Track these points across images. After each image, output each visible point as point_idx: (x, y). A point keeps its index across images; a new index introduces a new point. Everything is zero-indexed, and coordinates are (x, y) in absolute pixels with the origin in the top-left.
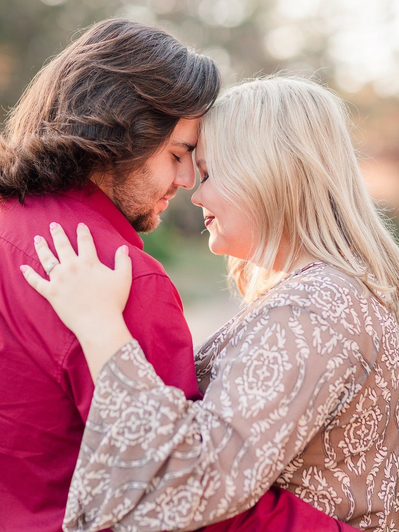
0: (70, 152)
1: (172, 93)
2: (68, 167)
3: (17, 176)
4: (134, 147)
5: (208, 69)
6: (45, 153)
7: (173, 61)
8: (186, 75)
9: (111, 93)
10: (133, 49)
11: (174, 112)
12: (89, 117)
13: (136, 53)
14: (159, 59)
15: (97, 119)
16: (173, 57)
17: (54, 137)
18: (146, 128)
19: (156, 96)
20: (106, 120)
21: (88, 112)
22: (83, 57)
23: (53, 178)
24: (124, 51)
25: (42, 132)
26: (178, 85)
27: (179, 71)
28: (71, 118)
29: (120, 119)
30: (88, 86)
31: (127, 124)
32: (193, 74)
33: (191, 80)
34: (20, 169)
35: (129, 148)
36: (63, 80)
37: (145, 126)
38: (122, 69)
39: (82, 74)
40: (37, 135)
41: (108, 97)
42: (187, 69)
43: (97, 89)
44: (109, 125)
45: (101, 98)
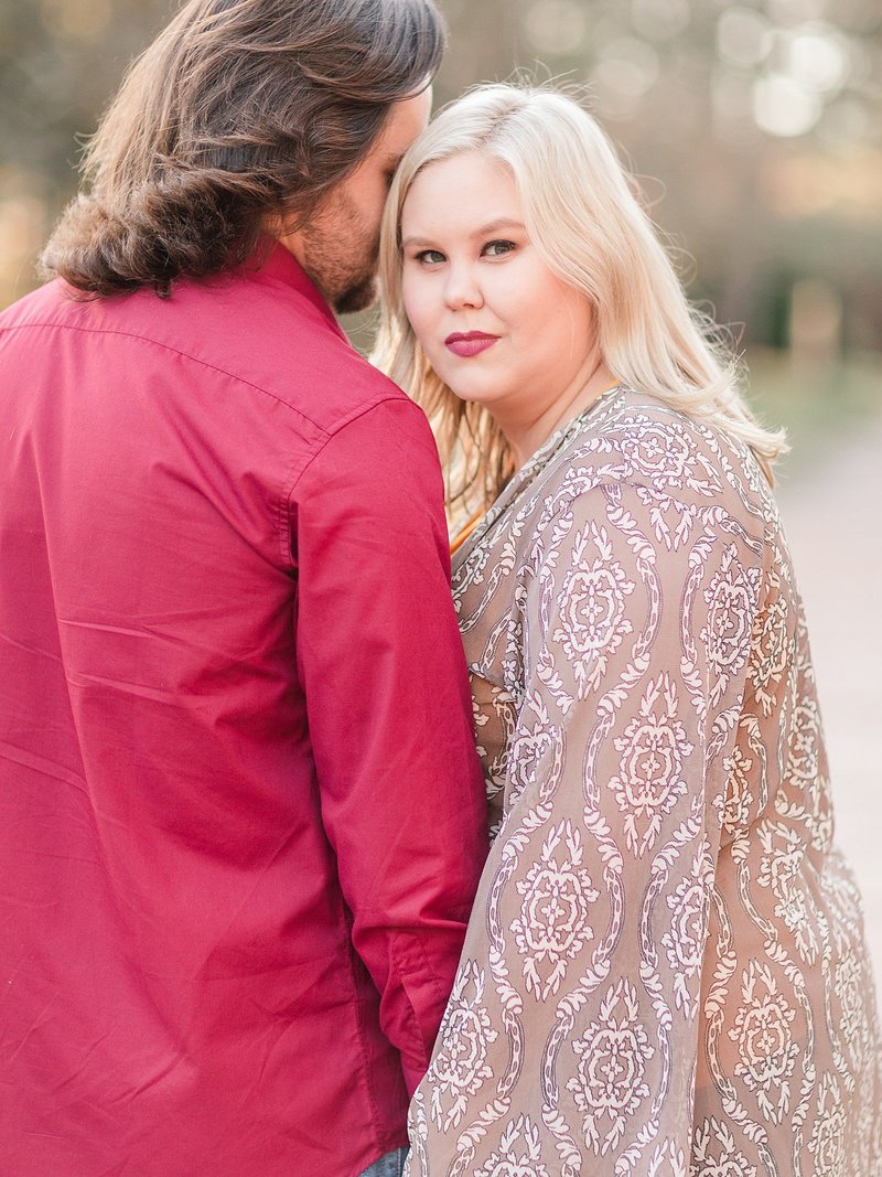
0: (209, 201)
1: (366, 67)
2: (207, 227)
3: (135, 260)
4: (312, 167)
5: (419, 15)
6: (171, 212)
7: (360, 15)
8: (384, 35)
9: (267, 87)
10: (291, 10)
11: (372, 95)
12: (232, 137)
13: (298, 14)
14: (337, 18)
15: (247, 137)
16: (359, 8)
17: (181, 181)
18: (330, 133)
19: (340, 76)
20: (263, 136)
21: (230, 127)
22: (209, 38)
23: (193, 253)
24: (276, 16)
25: (159, 174)
26: (374, 54)
27: (373, 28)
28: (201, 141)
29: (287, 128)
30: (227, 84)
31: (299, 133)
32: (397, 29)
33: (395, 40)
34: (139, 246)
35: (305, 173)
36: (182, 82)
37: (330, 131)
38: (277, 46)
39: (213, 66)
40: (152, 183)
41: (261, 96)
42: (385, 22)
43: (241, 87)
44: (270, 144)
45: (252, 98)
